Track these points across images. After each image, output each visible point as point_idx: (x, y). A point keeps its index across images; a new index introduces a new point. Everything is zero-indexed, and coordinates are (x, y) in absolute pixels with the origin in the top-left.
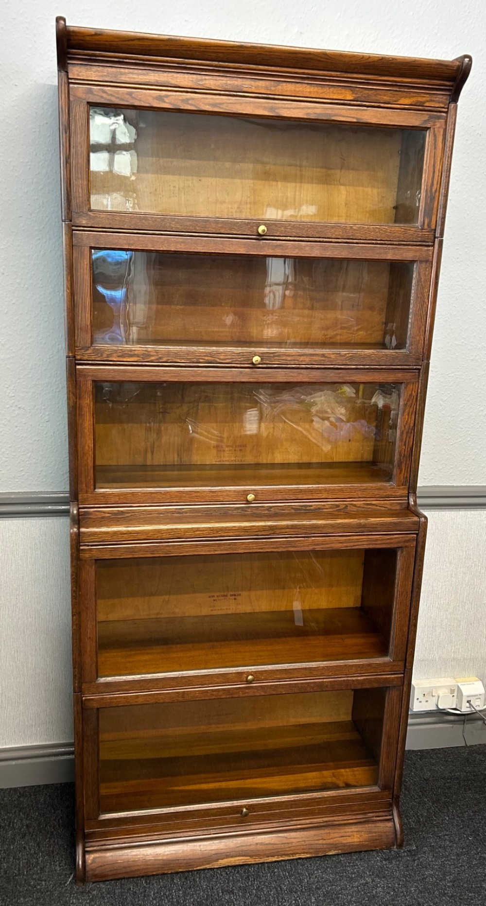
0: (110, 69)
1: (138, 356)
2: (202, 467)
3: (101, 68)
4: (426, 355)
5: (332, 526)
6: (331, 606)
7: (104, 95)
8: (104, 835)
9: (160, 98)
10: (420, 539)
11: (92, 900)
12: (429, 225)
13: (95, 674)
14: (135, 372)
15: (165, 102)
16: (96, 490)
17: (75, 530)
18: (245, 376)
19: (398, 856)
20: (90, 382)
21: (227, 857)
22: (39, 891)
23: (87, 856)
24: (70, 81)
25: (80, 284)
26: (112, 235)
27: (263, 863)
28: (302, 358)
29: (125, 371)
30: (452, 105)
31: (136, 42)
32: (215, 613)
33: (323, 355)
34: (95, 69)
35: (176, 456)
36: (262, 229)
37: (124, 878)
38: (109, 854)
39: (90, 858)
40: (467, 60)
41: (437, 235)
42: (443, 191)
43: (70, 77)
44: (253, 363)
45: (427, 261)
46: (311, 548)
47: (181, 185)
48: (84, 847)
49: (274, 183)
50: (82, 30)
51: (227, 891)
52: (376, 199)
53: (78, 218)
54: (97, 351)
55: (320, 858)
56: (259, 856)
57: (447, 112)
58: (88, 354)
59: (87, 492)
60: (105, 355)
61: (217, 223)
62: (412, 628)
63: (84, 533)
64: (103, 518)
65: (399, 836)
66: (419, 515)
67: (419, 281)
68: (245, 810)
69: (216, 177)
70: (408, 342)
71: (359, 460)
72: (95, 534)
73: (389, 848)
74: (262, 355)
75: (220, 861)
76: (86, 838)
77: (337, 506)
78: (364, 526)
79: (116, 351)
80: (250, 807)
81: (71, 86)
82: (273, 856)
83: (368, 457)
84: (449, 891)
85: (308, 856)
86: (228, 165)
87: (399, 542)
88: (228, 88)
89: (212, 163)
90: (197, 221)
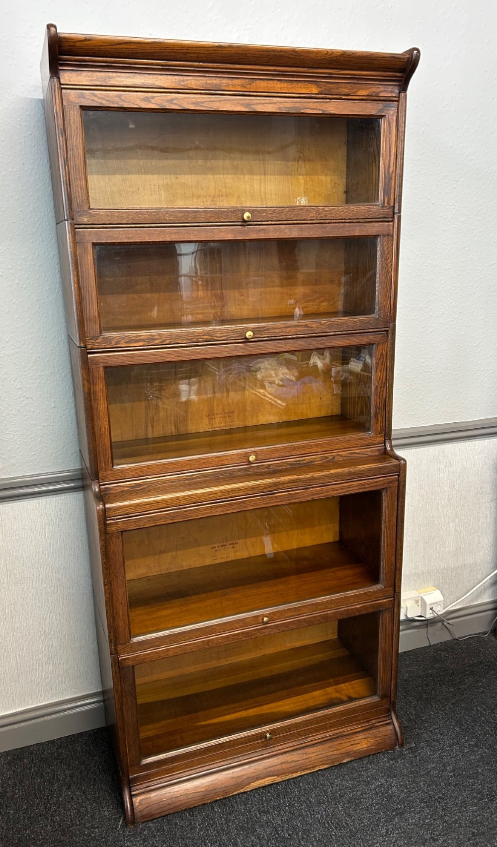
0: (98, 74)
1: (143, 340)
2: (198, 435)
3: (90, 73)
4: (392, 318)
5: (327, 476)
6: (315, 543)
7: (95, 99)
8: (147, 777)
9: (147, 100)
10: (402, 480)
11: (144, 841)
12: (388, 203)
13: (128, 635)
14: (142, 355)
15: (152, 103)
16: (114, 467)
17: (101, 506)
18: (240, 349)
19: (401, 755)
20: (102, 369)
21: (258, 779)
22: (94, 839)
23: (134, 800)
24: (62, 86)
25: (86, 279)
26: (112, 230)
27: (289, 780)
28: (288, 330)
29: (132, 356)
30: (402, 94)
31: (124, 46)
32: (217, 562)
33: (306, 326)
34: (84, 74)
35: (173, 427)
36: (247, 215)
37: (169, 814)
38: (153, 795)
39: (137, 800)
40: (415, 52)
41: (396, 211)
42: (398, 171)
43: (62, 82)
44: (246, 338)
45: (388, 235)
46: (310, 498)
47: (161, 183)
48: (130, 792)
49: (242, 176)
50: (73, 36)
51: (263, 812)
52: (330, 186)
53: (79, 216)
54: (106, 340)
55: (337, 767)
56: (284, 773)
57: (398, 101)
58: (98, 343)
59: (106, 470)
60: (113, 343)
61: (206, 212)
62: (398, 557)
63: (109, 509)
64: (122, 492)
65: (399, 737)
66: (398, 458)
67: (383, 253)
68: (268, 735)
69: (191, 174)
70: (377, 307)
71: (330, 414)
72: (119, 508)
73: (392, 749)
74: (253, 330)
75: (252, 784)
76: (131, 783)
77: (327, 458)
78: (354, 473)
79: (123, 338)
80: (272, 732)
81: (64, 91)
82: (296, 772)
83: (337, 410)
84: (453, 781)
85: (326, 766)
86: (201, 162)
87: (384, 484)
88: (208, 87)
89: (186, 162)
90: (188, 212)
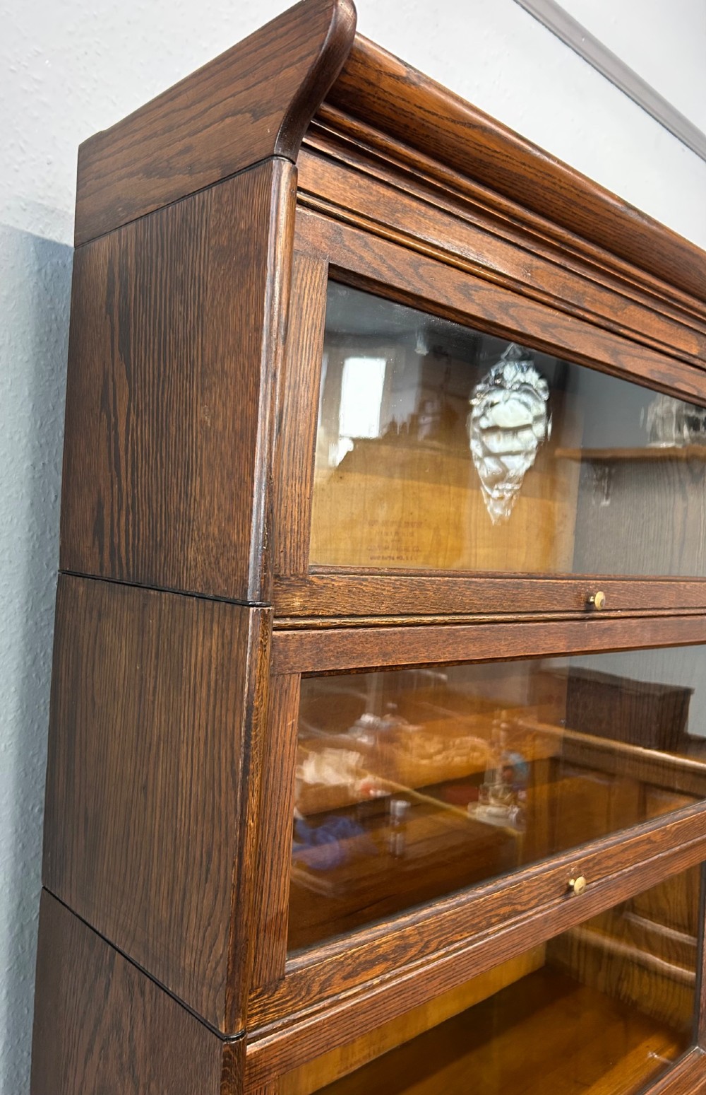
1: (385, 957)
3: (365, 182)
7: (366, 254)
9: (465, 290)
14: (373, 1003)
15: (472, 302)
18: (552, 922)
24: (300, 195)
26: (351, 635)
29: (353, 1013)
34: (353, 179)
43: (299, 183)
53: (285, 592)
54: (299, 984)
58: (277, 1002)
60: (315, 988)
74: (581, 871)
79: (340, 964)
81: (299, 209)
90: (504, 585)
